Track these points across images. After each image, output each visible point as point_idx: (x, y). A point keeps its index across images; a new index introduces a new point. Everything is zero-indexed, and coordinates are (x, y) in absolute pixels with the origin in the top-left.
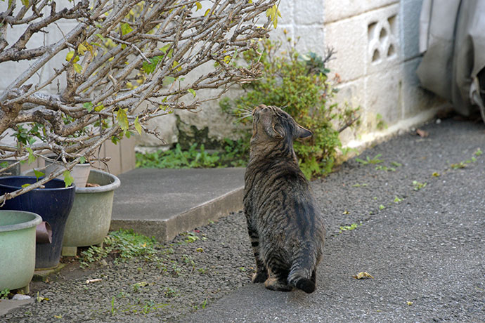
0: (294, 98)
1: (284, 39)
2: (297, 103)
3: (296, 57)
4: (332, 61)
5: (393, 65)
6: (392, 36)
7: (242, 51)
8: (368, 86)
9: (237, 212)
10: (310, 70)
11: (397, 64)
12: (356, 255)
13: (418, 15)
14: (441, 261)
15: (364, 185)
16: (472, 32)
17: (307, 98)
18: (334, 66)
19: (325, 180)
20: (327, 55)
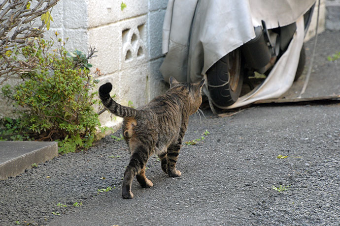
0: (63, 87)
1: (55, 40)
2: (65, 91)
3: (65, 54)
4: (93, 58)
5: (142, 63)
6: (141, 40)
7: (21, 47)
8: (121, 79)
9: (15, 177)
10: (76, 64)
11: (145, 62)
12: (110, 211)
13: (162, 25)
14: (176, 217)
15: (118, 156)
16: (202, 40)
17: (74, 87)
18: (95, 62)
19: (87, 152)
20: (90, 53)
